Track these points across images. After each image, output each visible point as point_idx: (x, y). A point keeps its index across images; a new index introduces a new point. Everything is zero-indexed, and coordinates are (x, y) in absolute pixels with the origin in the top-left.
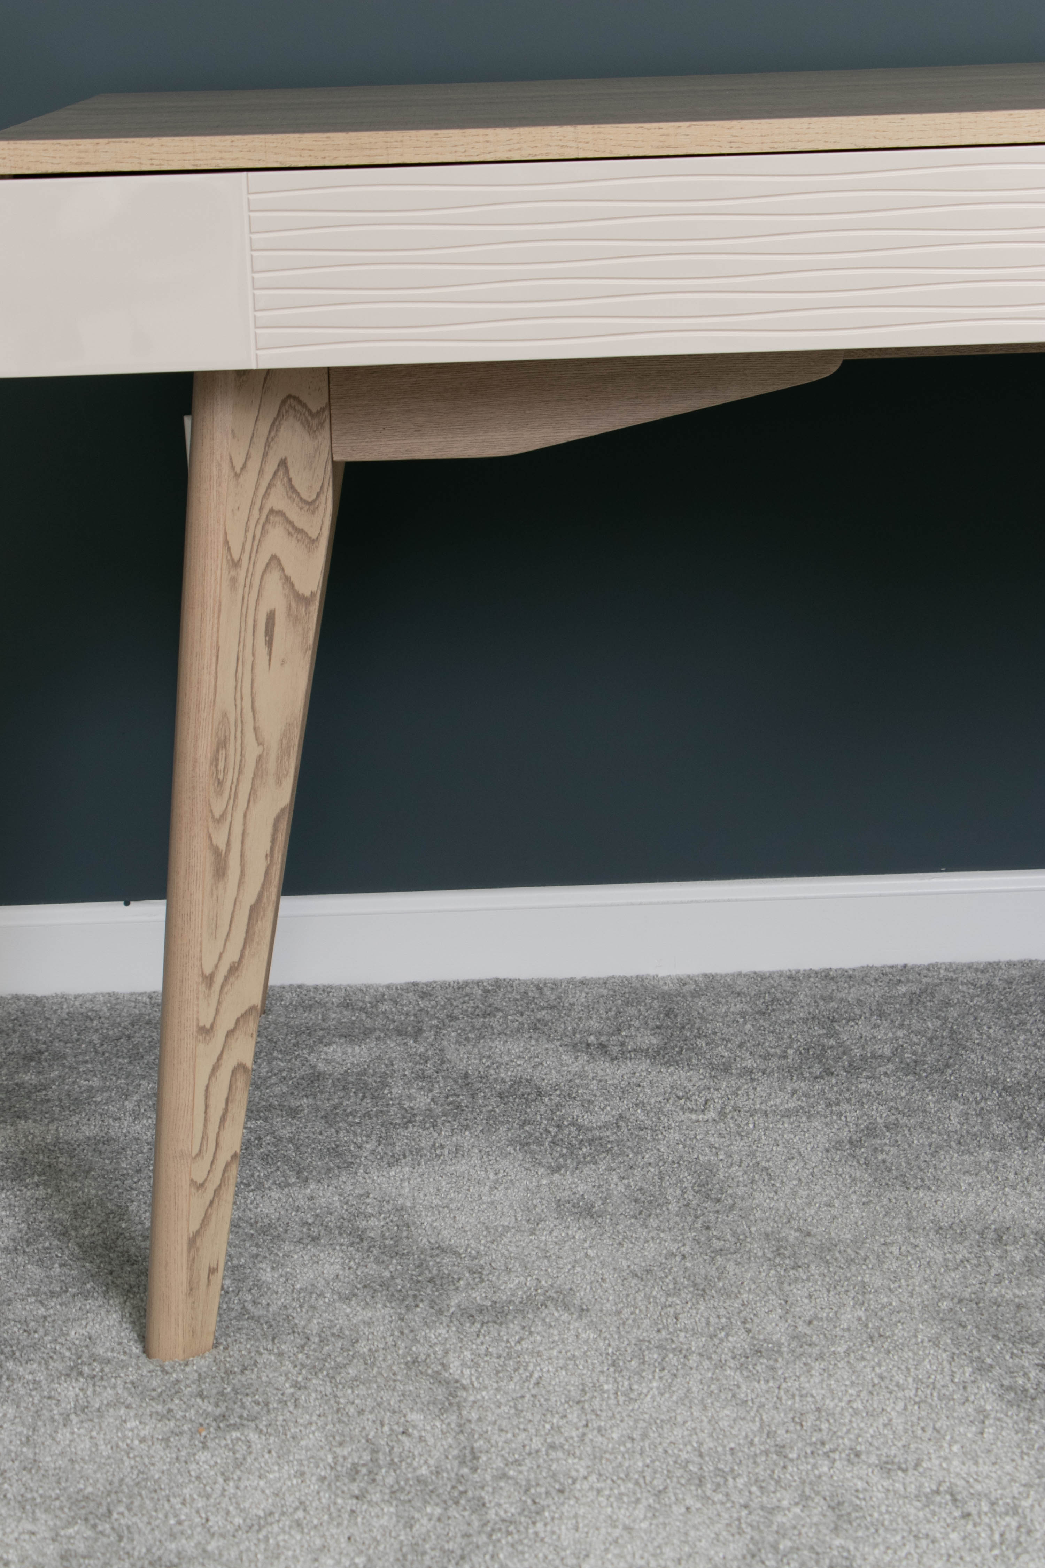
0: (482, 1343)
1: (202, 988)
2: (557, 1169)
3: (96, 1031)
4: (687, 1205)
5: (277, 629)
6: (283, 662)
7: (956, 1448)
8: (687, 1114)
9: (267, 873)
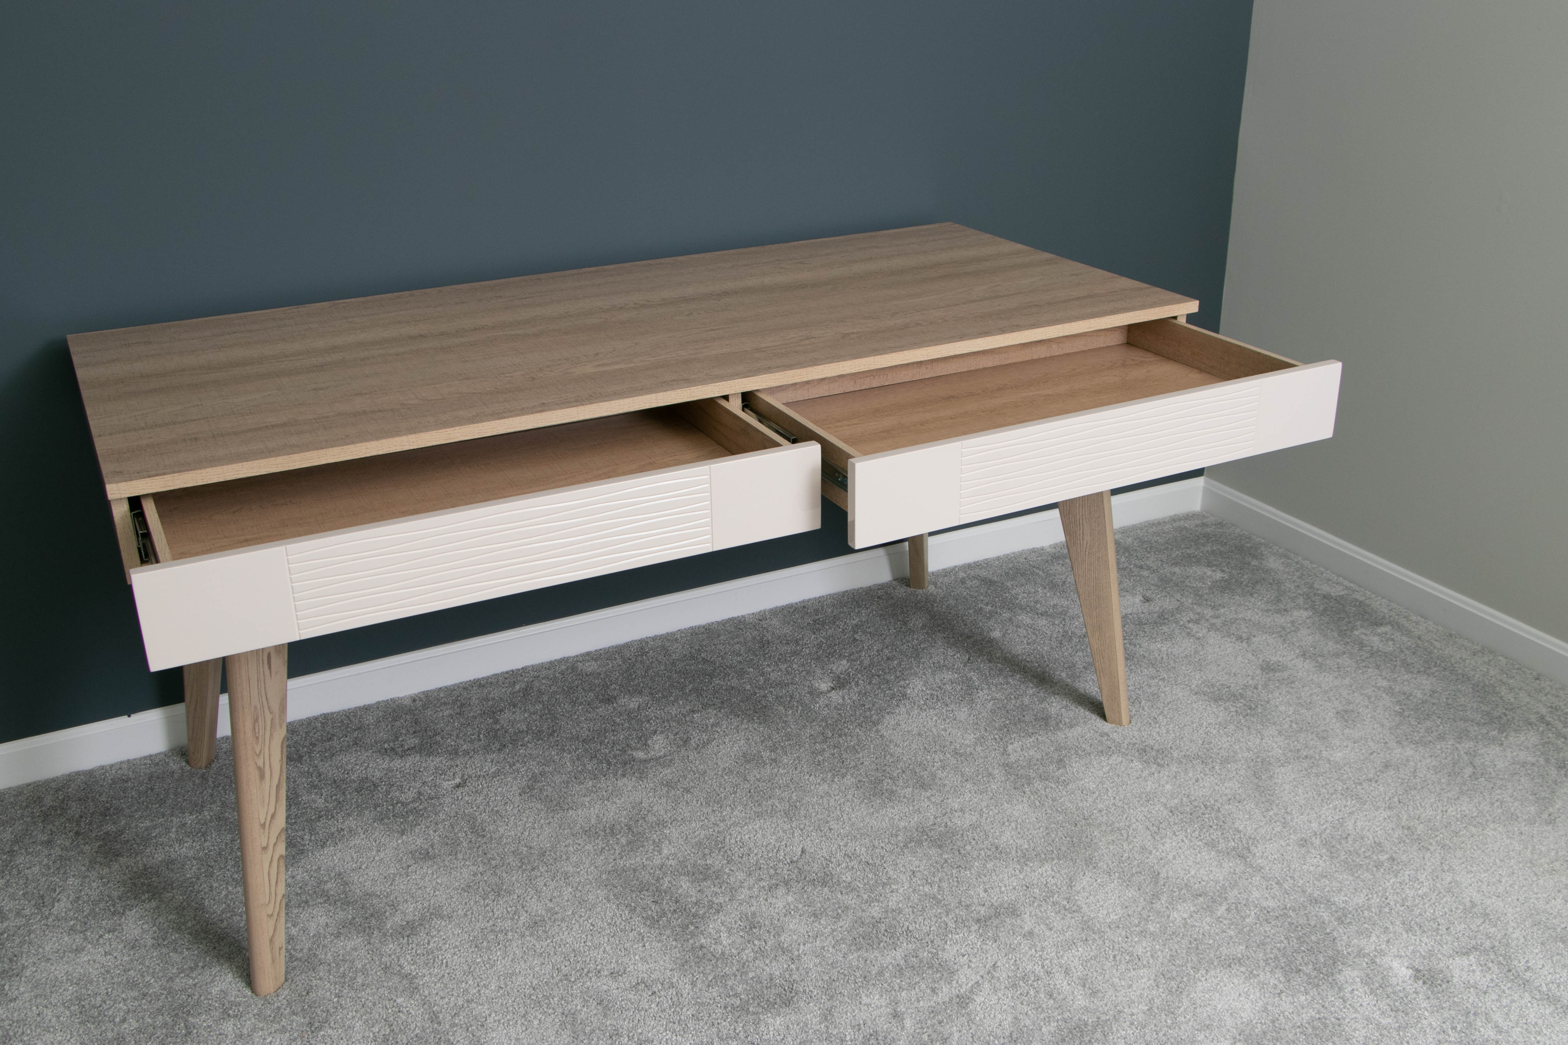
0: (412, 948)
1: (261, 830)
2: (402, 833)
3: (132, 789)
4: (470, 842)
5: (272, 660)
6: (276, 673)
7: (637, 957)
8: (447, 782)
9: (281, 767)
